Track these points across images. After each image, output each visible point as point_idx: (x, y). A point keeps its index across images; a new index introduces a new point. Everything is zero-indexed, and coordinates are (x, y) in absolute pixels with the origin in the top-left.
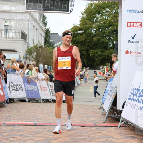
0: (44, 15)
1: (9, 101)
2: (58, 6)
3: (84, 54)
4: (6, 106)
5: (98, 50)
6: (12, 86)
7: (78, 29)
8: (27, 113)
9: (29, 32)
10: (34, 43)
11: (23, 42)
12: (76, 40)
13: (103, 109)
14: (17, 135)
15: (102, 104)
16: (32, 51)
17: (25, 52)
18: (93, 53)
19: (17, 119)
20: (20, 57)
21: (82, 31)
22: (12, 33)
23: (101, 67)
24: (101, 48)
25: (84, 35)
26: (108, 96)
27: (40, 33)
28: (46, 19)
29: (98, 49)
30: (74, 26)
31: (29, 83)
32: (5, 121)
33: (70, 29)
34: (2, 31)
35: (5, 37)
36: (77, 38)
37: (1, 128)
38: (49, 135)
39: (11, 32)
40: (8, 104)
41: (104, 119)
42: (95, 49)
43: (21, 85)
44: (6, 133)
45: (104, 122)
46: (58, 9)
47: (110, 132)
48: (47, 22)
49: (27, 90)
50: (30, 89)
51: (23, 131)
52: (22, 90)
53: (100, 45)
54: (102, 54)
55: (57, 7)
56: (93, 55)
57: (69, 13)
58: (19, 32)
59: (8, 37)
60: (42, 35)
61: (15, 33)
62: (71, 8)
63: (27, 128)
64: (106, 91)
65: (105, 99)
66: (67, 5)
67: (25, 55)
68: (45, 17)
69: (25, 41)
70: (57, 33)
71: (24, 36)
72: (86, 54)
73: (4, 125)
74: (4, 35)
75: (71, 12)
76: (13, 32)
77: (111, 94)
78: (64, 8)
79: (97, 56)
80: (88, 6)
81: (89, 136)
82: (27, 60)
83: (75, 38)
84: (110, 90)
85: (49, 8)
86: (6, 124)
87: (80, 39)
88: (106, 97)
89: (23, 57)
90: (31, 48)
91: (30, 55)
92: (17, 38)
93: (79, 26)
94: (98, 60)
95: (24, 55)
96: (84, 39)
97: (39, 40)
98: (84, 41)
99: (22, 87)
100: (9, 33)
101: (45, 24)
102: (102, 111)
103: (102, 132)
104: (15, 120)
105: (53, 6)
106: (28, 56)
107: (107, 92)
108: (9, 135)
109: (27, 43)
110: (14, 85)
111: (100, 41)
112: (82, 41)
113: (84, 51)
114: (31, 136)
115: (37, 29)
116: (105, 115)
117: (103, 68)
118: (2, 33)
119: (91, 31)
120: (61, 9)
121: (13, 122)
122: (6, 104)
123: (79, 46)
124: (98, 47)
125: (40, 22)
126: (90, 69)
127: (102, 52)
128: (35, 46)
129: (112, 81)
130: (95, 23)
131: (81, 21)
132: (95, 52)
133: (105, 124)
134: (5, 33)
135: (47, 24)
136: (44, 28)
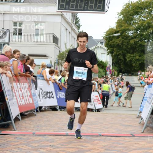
0: (77, 17)
1: (39, 110)
2: (93, 5)
3: (121, 58)
4: (36, 115)
5: (135, 55)
6: (42, 93)
7: (114, 32)
8: (58, 122)
9: (61, 35)
10: (66, 47)
11: (54, 46)
12: (112, 44)
13: (141, 118)
14: (47, 146)
15: (140, 113)
16: (65, 55)
17: (56, 57)
18: (130, 58)
19: (47, 129)
20: (51, 62)
21: (119, 34)
22: (43, 37)
23: (139, 73)
24: (139, 52)
25: (120, 38)
26: (147, 103)
27: (73, 37)
28: (79, 21)
29: (136, 53)
30: (110, 29)
31: (60, 90)
32: (35, 131)
33: (106, 32)
34: (33, 35)
35: (35, 41)
36: (113, 41)
37: (31, 139)
38: (82, 146)
39: (41, 35)
40: (38, 113)
41: (142, 129)
42: (133, 53)
43: (52, 92)
44: (35, 143)
45: (142, 132)
46: (92, 8)
47: (149, 143)
48: (80, 24)
49: (58, 97)
50: (61, 97)
51: (54, 142)
52: (53, 98)
53: (137, 49)
54: (140, 58)
55: (91, 7)
56: (131, 60)
57: (105, 13)
58: (50, 35)
59: (38, 41)
60: (75, 39)
61: (46, 37)
62: (106, 8)
63: (58, 138)
64: (144, 98)
65: (143, 107)
66: (102, 5)
67: (57, 60)
68: (78, 19)
69: (57, 45)
70: (91, 37)
71: (56, 40)
72: (123, 59)
73: (34, 134)
74: (34, 38)
75: (106, 12)
76: (44, 35)
77: (150, 102)
78: (99, 7)
79: (134, 60)
80: (125, 6)
81: (126, 148)
82: (58, 65)
83: (111, 42)
84: (149, 97)
85: (83, 7)
86: (36, 134)
87: (116, 42)
88: (144, 105)
89: (55, 62)
90: (63, 52)
91: (61, 60)
92: (49, 42)
93: (115, 28)
94: (136, 65)
95: (55, 60)
96: (120, 42)
97: (72, 44)
98: (120, 45)
99: (52, 95)
100: (40, 37)
101: (79, 27)
102: (140, 120)
103: (140, 143)
104: (45, 129)
105: (87, 6)
106: (60, 61)
107: (146, 100)
108: (39, 146)
109: (58, 47)
110: (44, 92)
111: (138, 44)
112: (118, 45)
113: (121, 56)
114: (62, 147)
115: (69, 33)
116: (144, 124)
117: (141, 74)
118: (33, 36)
119: (128, 34)
120: (95, 9)
121: (43, 132)
122: (36, 113)
123: (116, 50)
124: (136, 51)
125: (73, 25)
126: (127, 76)
127: (140, 56)
128: (67, 50)
129: (151, 87)
130: (132, 25)
131: (117, 23)
132: (132, 57)
133: (143, 134)
134: (36, 37)
135: (80, 27)
136: (77, 31)
